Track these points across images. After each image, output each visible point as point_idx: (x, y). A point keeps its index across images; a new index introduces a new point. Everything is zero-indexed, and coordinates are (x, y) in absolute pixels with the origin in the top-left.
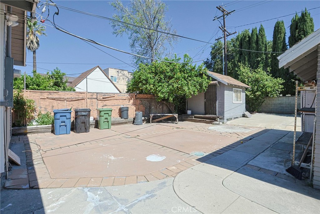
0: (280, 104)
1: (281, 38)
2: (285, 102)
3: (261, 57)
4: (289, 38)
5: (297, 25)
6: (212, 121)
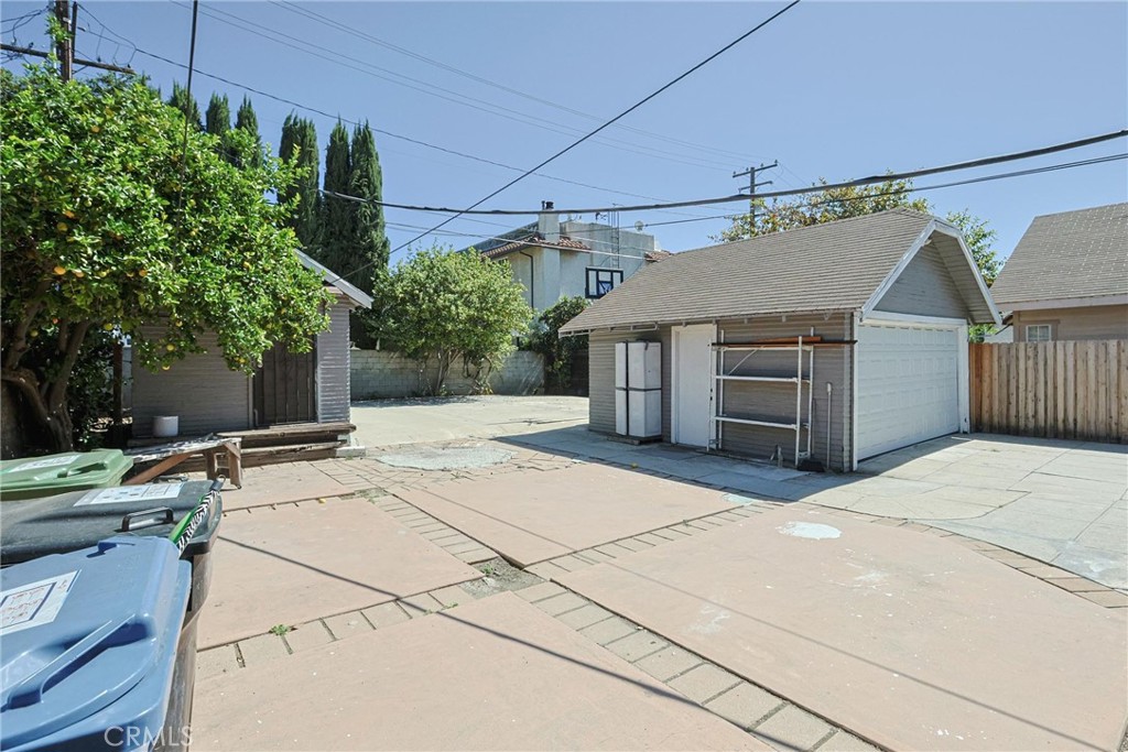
5: (348, 157)
6: (331, 444)
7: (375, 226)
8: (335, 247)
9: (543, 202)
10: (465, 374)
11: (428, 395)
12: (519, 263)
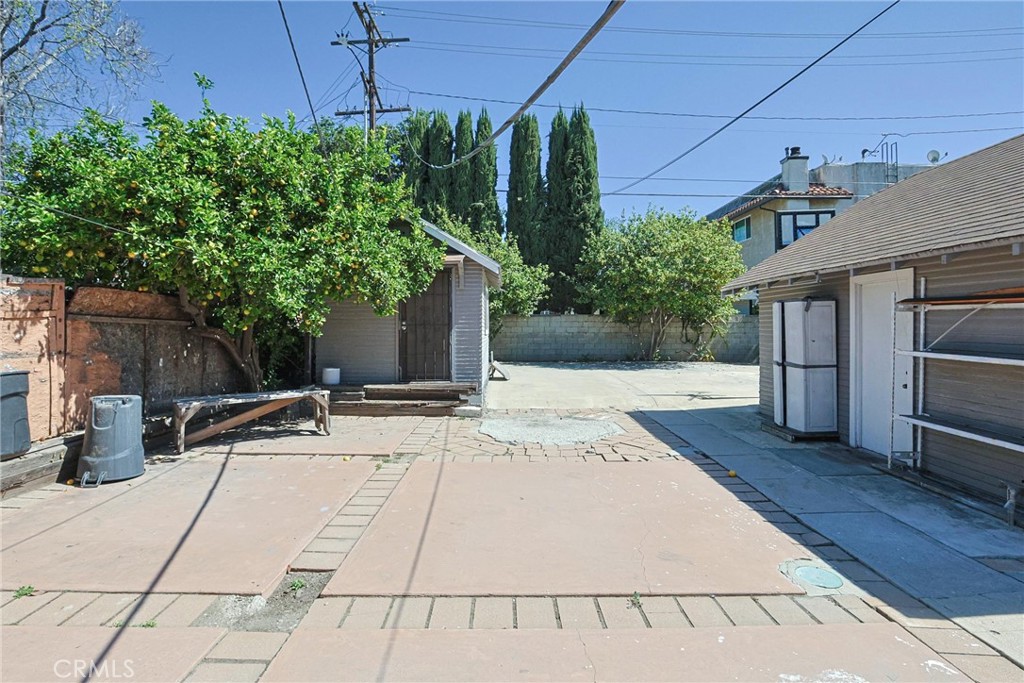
0: (533, 335)
1: (534, 158)
2: (542, 330)
3: (486, 201)
4: (548, 164)
5: (566, 139)
6: (448, 403)
7: (588, 199)
8: (553, 222)
9: (787, 149)
10: (684, 339)
11: (642, 359)
12: (762, 221)
